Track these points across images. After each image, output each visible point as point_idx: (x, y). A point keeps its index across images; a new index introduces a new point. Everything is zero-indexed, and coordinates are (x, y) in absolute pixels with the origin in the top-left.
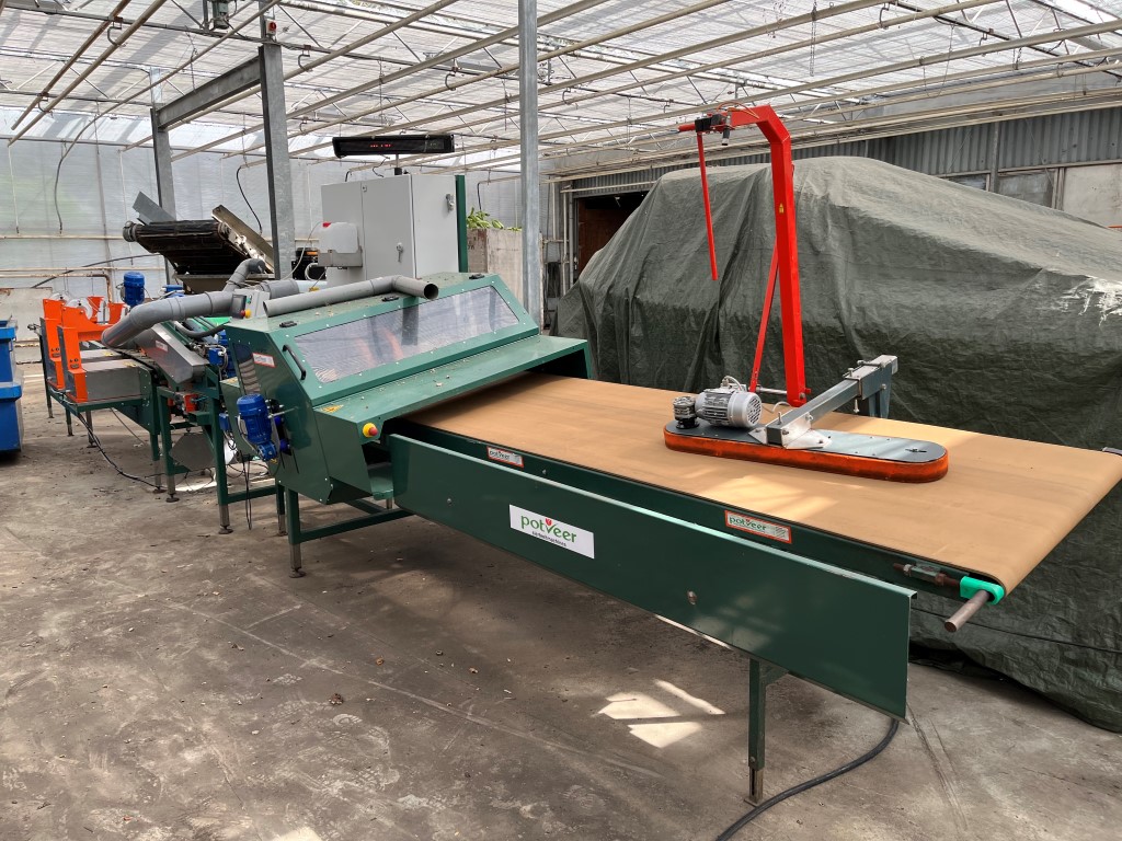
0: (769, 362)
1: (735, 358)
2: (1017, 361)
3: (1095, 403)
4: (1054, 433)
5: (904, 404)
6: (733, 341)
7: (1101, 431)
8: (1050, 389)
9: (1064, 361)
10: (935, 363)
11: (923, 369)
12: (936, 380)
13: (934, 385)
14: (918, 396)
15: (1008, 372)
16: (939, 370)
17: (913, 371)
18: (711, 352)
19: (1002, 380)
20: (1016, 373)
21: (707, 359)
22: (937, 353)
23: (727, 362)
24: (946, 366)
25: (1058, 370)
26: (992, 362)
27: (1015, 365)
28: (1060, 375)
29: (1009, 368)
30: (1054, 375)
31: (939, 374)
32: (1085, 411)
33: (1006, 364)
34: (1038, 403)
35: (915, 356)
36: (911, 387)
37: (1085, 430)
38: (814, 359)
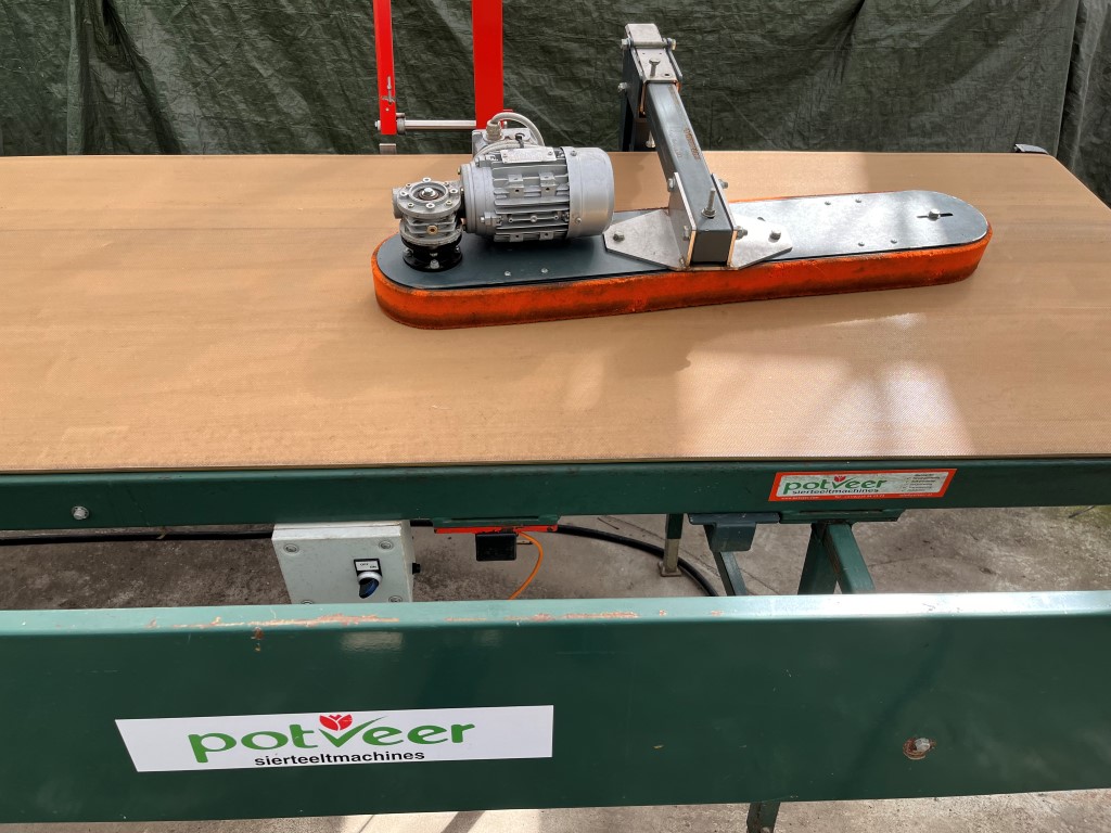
0: (250, 55)
1: (169, 54)
2: (711, 18)
3: (807, 73)
4: (752, 124)
5: (535, 109)
6: (149, 14)
7: (821, 114)
8: (757, 59)
9: (779, 12)
10: (585, 32)
11: (564, 45)
12: (587, 62)
13: (584, 71)
14: (557, 92)
15: (699, 37)
16: (591, 44)
17: (546, 50)
18: (98, 43)
19: (690, 51)
20: (710, 38)
21: (94, 62)
22: (586, 13)
23: (153, 64)
24: (604, 37)
25: (769, 26)
26: (677, 22)
27: (708, 24)
28: (771, 35)
29: (701, 31)
30: (763, 36)
31: (592, 51)
32: (793, 87)
33: (696, 25)
34: (739, 82)
35: (548, 22)
36: (544, 79)
37: (792, 115)
38: (352, 43)
